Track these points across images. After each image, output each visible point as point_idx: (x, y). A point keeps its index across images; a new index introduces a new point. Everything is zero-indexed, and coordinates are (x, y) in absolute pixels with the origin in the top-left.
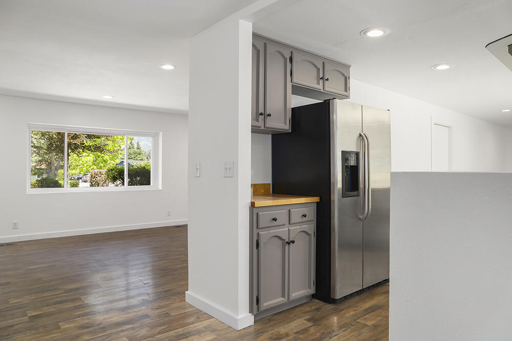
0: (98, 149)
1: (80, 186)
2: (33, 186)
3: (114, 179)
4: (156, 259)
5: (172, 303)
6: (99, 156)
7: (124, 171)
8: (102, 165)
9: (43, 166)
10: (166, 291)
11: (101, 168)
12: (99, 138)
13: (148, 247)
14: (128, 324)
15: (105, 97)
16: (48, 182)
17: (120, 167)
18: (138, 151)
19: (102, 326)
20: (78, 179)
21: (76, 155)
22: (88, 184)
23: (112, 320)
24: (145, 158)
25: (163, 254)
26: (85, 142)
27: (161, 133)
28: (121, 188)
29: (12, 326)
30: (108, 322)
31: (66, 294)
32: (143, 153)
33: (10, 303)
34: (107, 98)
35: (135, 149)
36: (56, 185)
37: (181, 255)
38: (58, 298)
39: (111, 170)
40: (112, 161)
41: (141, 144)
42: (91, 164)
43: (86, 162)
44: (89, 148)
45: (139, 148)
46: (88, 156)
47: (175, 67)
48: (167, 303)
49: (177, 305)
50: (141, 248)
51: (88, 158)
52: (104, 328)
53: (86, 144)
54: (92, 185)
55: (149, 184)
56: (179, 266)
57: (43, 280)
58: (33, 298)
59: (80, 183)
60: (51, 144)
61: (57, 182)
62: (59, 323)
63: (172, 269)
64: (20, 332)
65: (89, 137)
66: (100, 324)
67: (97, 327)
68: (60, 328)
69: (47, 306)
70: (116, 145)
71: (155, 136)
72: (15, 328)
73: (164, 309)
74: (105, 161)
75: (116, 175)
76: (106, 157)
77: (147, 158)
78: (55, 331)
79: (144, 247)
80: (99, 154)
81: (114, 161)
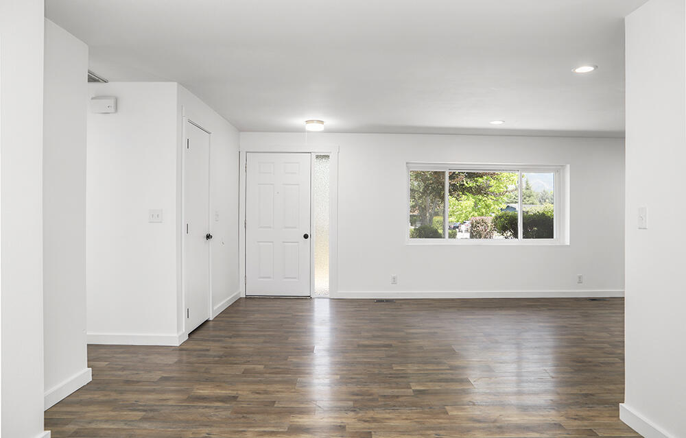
0: (479, 191)
1: (457, 236)
2: (412, 236)
3: (503, 229)
4: (566, 344)
5: (598, 416)
6: (480, 200)
7: (517, 219)
8: (484, 210)
9: (416, 213)
10: (586, 395)
11: (482, 214)
12: (482, 177)
13: (552, 325)
14: (533, 431)
15: (492, 123)
16: (426, 232)
17: (510, 213)
18: (528, 192)
19: (498, 425)
20: (455, 228)
21: (454, 199)
22: (468, 235)
23: (510, 419)
24: (536, 201)
25: (576, 337)
26: (465, 183)
27: (568, 166)
28: (512, 242)
29: (398, 397)
30: (507, 421)
31: (451, 372)
32: (535, 194)
33: (394, 369)
34: (497, 123)
35: (524, 191)
36: (435, 234)
37: (603, 342)
38: (442, 374)
39: (499, 217)
40: (496, 206)
41: (531, 184)
42: (470, 210)
43: (466, 207)
44: (470, 190)
45: (528, 189)
46: (468, 199)
47: (596, 67)
48: (591, 413)
49: (606, 421)
50: (542, 324)
51: (468, 202)
52: (500, 427)
53: (466, 185)
54: (472, 237)
55: (552, 237)
56: (602, 360)
57: (425, 348)
58: (416, 368)
59: (458, 233)
60: (426, 187)
61: (436, 231)
62: (446, 407)
63: (590, 362)
64: (406, 406)
65: (471, 176)
66: (495, 421)
67: (492, 425)
68: (447, 414)
69: (431, 381)
70: (501, 185)
71: (558, 170)
72: (400, 399)
73: (586, 423)
74: (487, 206)
75: (507, 224)
76: (490, 202)
77: (540, 201)
78: (442, 416)
79: (547, 324)
80: (480, 197)
81: (498, 205)
